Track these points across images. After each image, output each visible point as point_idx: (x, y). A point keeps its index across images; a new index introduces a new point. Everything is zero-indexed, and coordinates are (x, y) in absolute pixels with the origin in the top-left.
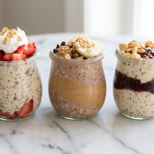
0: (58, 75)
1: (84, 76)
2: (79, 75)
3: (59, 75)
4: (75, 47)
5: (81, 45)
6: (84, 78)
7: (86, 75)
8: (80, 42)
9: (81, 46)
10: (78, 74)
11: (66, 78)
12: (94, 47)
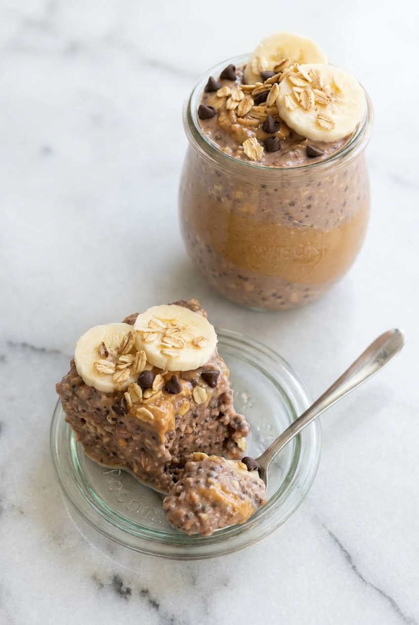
0: (219, 199)
1: (309, 207)
2: (292, 204)
3: (223, 199)
4: (275, 105)
5: (295, 99)
6: (307, 212)
7: (315, 203)
8: (293, 85)
9: (299, 103)
10: (288, 201)
11: (248, 214)
12: (340, 100)
